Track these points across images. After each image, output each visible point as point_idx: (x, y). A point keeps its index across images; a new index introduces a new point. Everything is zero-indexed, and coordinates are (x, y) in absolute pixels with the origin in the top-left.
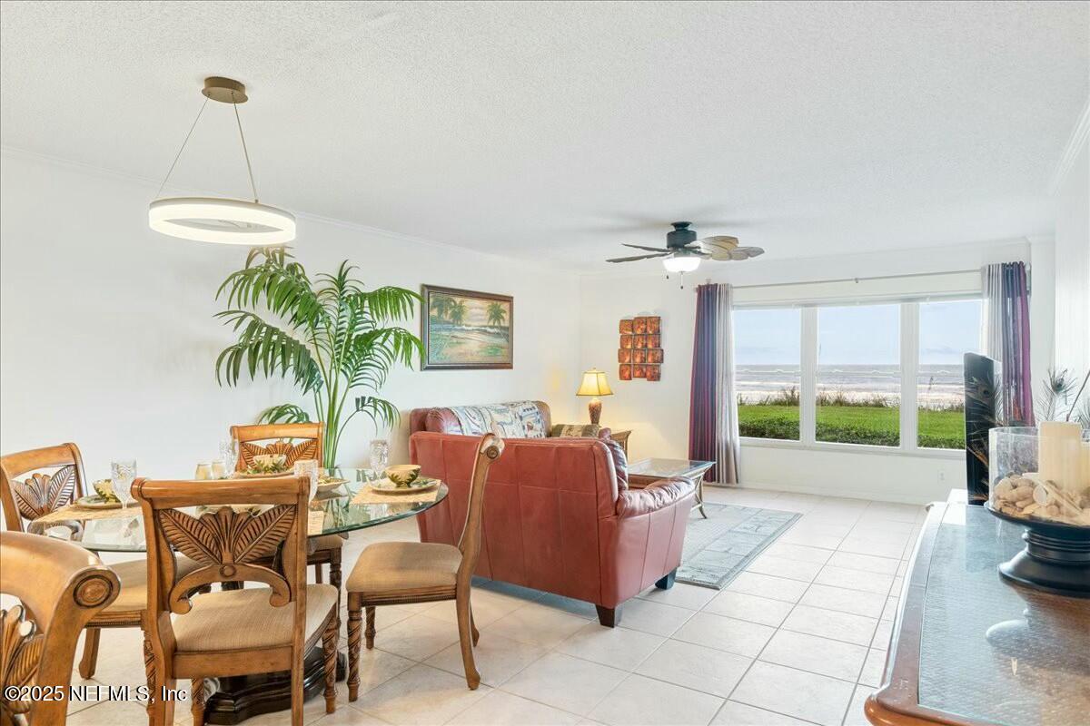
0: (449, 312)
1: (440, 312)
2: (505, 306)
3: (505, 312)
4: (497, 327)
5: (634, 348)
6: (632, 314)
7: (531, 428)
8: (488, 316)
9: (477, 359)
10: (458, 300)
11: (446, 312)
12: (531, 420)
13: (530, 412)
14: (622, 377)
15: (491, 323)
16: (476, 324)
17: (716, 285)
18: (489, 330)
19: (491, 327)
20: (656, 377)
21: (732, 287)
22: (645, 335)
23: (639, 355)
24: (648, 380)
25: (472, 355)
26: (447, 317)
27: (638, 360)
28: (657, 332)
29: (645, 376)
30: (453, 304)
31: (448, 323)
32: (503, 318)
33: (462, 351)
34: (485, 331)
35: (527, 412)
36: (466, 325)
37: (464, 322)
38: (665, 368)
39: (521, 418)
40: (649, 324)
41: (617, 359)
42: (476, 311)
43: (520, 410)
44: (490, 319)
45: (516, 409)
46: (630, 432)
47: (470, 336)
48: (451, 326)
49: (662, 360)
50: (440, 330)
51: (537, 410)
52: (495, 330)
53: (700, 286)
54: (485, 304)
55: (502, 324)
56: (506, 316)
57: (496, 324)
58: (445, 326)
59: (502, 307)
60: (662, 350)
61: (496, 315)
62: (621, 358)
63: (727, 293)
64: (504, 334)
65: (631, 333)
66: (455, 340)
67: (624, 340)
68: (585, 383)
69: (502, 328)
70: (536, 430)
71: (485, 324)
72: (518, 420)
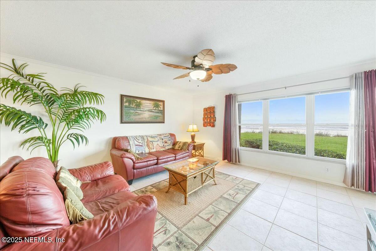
0: (134, 104)
1: (130, 104)
2: (161, 103)
3: (161, 105)
4: (157, 110)
5: (208, 117)
6: (207, 106)
7: (166, 142)
8: (153, 106)
9: (148, 120)
10: (138, 100)
11: (133, 104)
12: (166, 140)
13: (167, 137)
14: (204, 126)
15: (155, 109)
16: (148, 109)
17: (231, 94)
18: (153, 111)
19: (154, 110)
20: (214, 126)
21: (237, 95)
22: (210, 112)
23: (209, 119)
24: (211, 127)
25: (145, 119)
26: (133, 105)
27: (209, 121)
28: (214, 112)
29: (210, 126)
30: (136, 102)
31: (134, 108)
32: (160, 107)
33: (140, 117)
34: (152, 111)
35: (165, 137)
36: (142, 109)
37: (141, 108)
38: (217, 123)
39: (162, 139)
40: (211, 109)
41: (202, 120)
42: (147, 105)
43: (162, 137)
44: (154, 107)
45: (161, 136)
46: (204, 143)
47: (145, 112)
48: (135, 109)
49: (215, 121)
50: (129, 110)
51: (169, 136)
52: (157, 111)
53: (226, 95)
54: (152, 102)
55: (160, 109)
56: (162, 107)
57: (157, 109)
58: (132, 109)
59: (159, 104)
60: (216, 117)
61: (157, 106)
62: (204, 120)
63: (235, 97)
64: (160, 112)
65: (206, 112)
66: (137, 114)
67: (205, 114)
68: (190, 128)
69: (159, 110)
70: (168, 143)
71: (152, 109)
72: (161, 140)
